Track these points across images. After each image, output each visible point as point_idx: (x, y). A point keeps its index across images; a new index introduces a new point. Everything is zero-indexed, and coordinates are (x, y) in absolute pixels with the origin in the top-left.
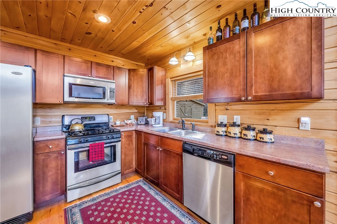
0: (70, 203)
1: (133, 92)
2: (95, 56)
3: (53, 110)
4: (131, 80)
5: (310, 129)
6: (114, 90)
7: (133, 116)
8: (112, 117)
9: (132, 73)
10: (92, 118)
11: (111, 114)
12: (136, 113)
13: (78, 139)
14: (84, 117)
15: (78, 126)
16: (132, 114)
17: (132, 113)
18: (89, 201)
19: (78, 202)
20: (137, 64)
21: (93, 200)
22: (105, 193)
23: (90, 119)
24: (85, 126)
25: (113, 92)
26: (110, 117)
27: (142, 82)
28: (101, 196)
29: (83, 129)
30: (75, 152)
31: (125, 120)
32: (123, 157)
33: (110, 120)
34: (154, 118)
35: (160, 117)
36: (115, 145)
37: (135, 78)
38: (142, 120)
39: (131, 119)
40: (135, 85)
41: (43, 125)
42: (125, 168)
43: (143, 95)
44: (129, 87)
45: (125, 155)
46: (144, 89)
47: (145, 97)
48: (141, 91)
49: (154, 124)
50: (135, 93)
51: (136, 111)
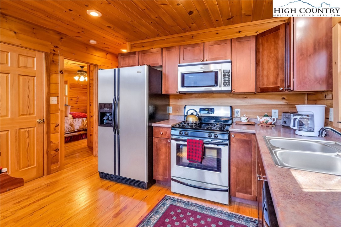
0: (172, 194)
1: (263, 70)
2: (217, 33)
4: (259, 52)
6: (229, 72)
7: (277, 111)
8: (239, 110)
9: (261, 41)
10: (211, 110)
11: (238, 107)
12: (283, 106)
13: (179, 131)
14: (202, 108)
15: (192, 117)
16: (275, 108)
17: (275, 106)
18: (183, 203)
19: (176, 197)
21: (187, 204)
22: (201, 205)
23: (208, 111)
24: (200, 118)
25: (228, 75)
26: (236, 110)
27: (277, 49)
28: (195, 205)
29: (196, 121)
30: (177, 144)
31: (258, 116)
32: (233, 170)
33: (235, 115)
34: (298, 118)
35: (313, 116)
36: (220, 149)
37: (266, 45)
38: (290, 119)
39: (267, 116)
40: (265, 58)
41: (174, 114)
42: (238, 188)
43: (278, 75)
44: (257, 64)
45: (237, 168)
46: (280, 62)
47: (281, 76)
48: (275, 68)
49: (296, 128)
50: (265, 73)
51: (283, 102)
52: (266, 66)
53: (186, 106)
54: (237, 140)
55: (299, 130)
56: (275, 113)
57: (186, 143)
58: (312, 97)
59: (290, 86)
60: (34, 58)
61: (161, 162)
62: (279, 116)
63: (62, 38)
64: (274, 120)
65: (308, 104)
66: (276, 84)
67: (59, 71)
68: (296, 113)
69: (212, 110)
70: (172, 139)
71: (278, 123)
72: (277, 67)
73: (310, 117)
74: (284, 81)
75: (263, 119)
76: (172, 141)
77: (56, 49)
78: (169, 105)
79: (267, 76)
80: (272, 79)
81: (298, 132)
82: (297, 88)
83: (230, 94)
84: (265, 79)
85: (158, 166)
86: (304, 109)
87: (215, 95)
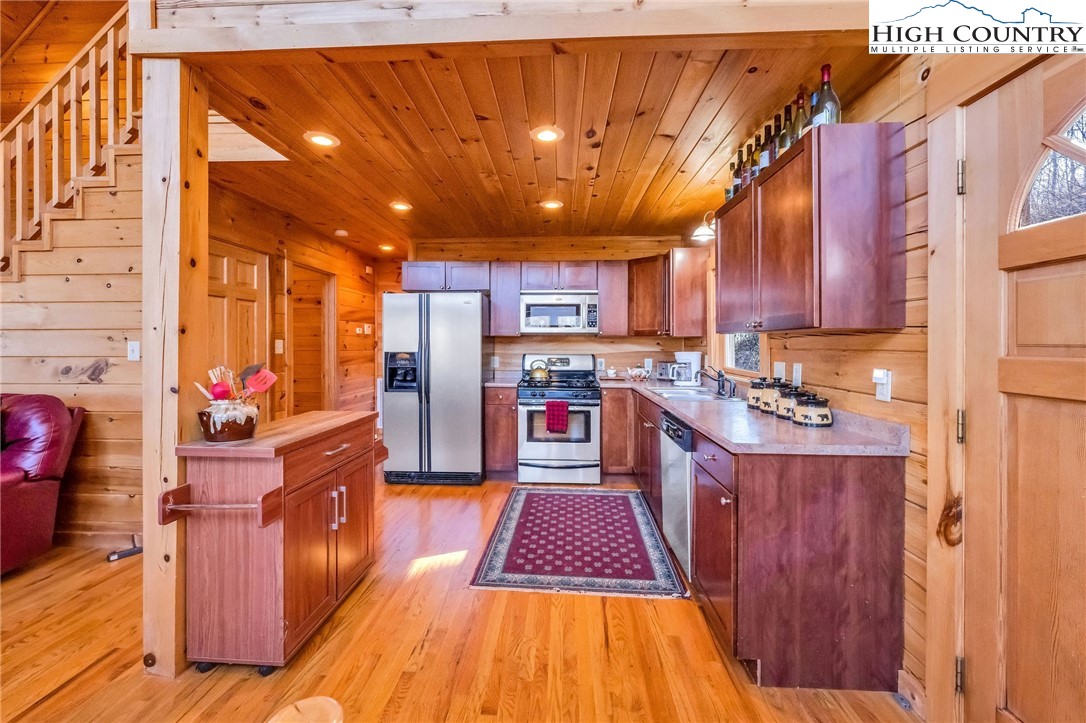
0: (522, 484)
3: (513, 346)
4: (633, 283)
5: (889, 400)
7: (651, 360)
8: (603, 360)
9: (634, 269)
11: (601, 356)
12: (658, 354)
13: (531, 391)
15: (539, 372)
16: (648, 357)
17: (649, 355)
19: (529, 486)
20: (660, 241)
23: (561, 362)
25: (595, 312)
26: (599, 360)
27: (653, 284)
29: (546, 378)
30: (528, 411)
31: (628, 368)
32: (605, 438)
33: (598, 368)
34: (676, 366)
35: (690, 364)
36: (589, 412)
37: (641, 277)
38: (665, 369)
39: (640, 367)
40: (640, 292)
41: (502, 368)
42: (611, 460)
43: (655, 315)
44: (630, 299)
45: (610, 435)
46: (658, 301)
47: (659, 318)
48: (652, 306)
49: (675, 378)
50: (640, 311)
51: (657, 349)
52: (641, 303)
53: (524, 355)
54: (610, 399)
55: (678, 380)
56: (649, 363)
57: (543, 408)
58: (689, 343)
59: (669, 330)
60: (224, 257)
61: (500, 443)
62: (654, 366)
63: (288, 224)
64: (648, 372)
65: (685, 351)
66: (653, 326)
67: (286, 290)
68: (675, 362)
69: (566, 362)
70: (521, 404)
71: (653, 377)
72: (654, 305)
73: (687, 365)
74: (662, 324)
75: (636, 372)
76: (520, 407)
77: (281, 247)
78: (493, 354)
79: (643, 315)
80: (648, 319)
81: (676, 383)
82: (675, 333)
83: (594, 337)
84: (640, 319)
85: (494, 450)
86: (682, 356)
87: (570, 338)
